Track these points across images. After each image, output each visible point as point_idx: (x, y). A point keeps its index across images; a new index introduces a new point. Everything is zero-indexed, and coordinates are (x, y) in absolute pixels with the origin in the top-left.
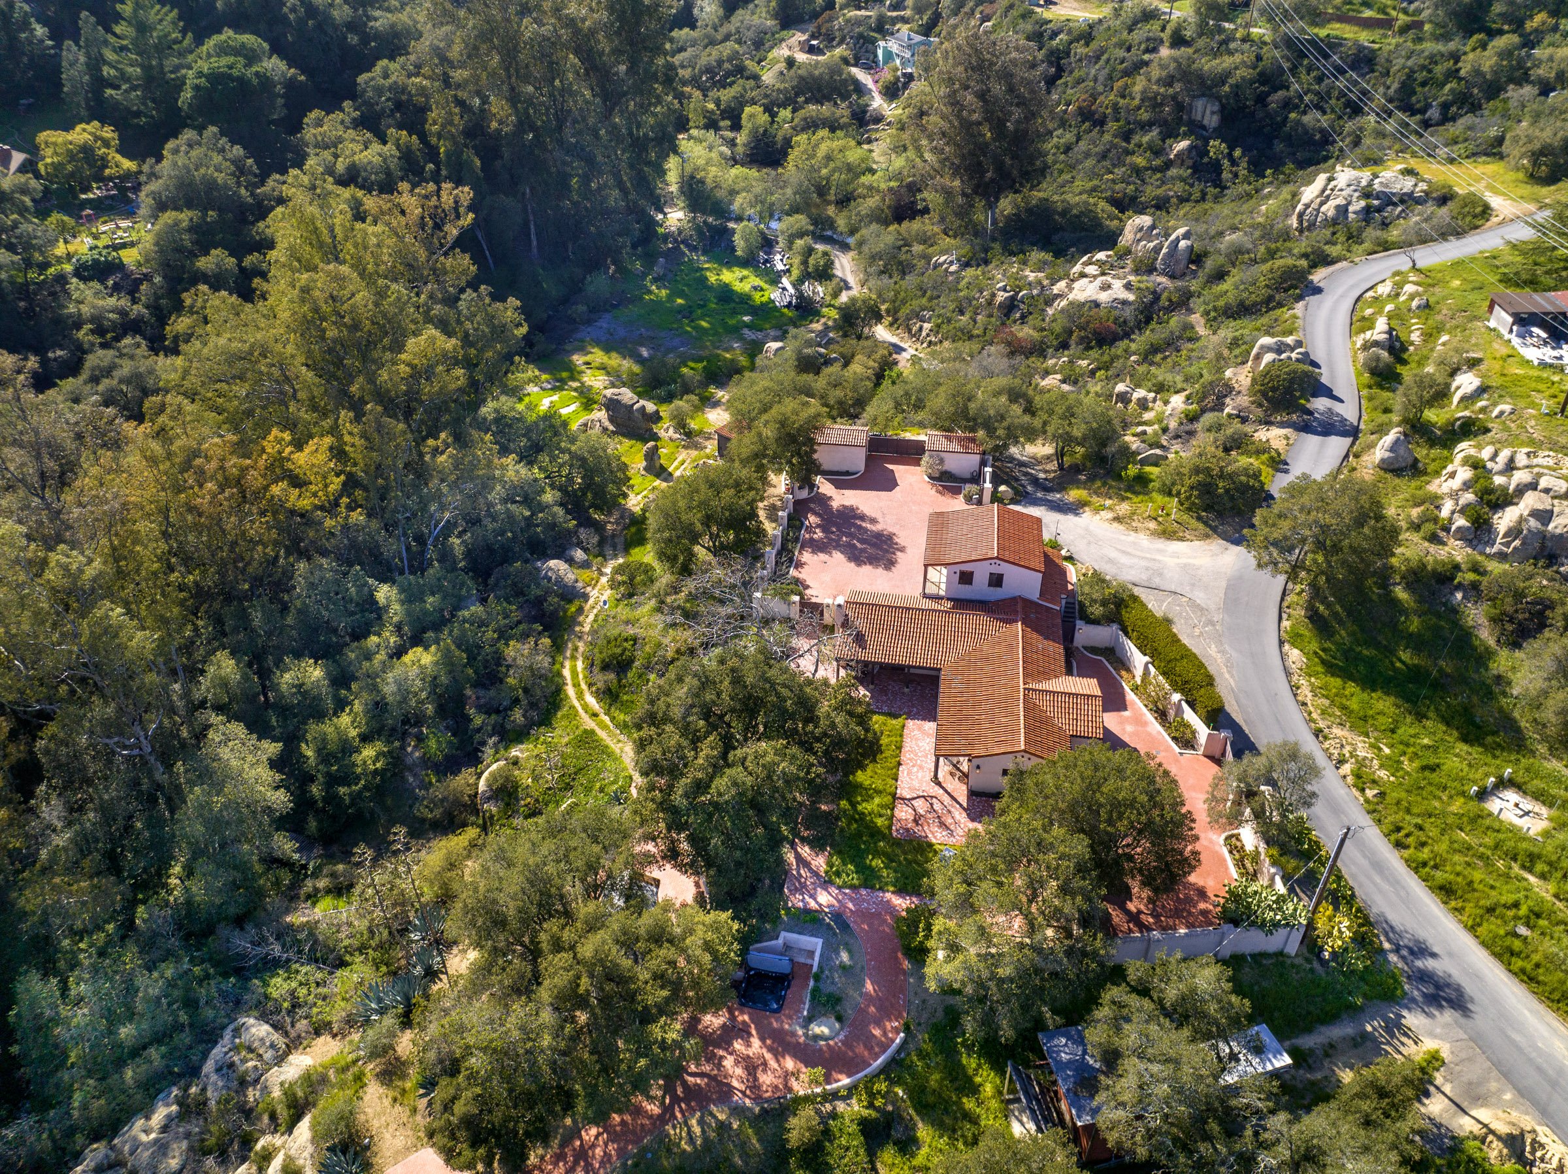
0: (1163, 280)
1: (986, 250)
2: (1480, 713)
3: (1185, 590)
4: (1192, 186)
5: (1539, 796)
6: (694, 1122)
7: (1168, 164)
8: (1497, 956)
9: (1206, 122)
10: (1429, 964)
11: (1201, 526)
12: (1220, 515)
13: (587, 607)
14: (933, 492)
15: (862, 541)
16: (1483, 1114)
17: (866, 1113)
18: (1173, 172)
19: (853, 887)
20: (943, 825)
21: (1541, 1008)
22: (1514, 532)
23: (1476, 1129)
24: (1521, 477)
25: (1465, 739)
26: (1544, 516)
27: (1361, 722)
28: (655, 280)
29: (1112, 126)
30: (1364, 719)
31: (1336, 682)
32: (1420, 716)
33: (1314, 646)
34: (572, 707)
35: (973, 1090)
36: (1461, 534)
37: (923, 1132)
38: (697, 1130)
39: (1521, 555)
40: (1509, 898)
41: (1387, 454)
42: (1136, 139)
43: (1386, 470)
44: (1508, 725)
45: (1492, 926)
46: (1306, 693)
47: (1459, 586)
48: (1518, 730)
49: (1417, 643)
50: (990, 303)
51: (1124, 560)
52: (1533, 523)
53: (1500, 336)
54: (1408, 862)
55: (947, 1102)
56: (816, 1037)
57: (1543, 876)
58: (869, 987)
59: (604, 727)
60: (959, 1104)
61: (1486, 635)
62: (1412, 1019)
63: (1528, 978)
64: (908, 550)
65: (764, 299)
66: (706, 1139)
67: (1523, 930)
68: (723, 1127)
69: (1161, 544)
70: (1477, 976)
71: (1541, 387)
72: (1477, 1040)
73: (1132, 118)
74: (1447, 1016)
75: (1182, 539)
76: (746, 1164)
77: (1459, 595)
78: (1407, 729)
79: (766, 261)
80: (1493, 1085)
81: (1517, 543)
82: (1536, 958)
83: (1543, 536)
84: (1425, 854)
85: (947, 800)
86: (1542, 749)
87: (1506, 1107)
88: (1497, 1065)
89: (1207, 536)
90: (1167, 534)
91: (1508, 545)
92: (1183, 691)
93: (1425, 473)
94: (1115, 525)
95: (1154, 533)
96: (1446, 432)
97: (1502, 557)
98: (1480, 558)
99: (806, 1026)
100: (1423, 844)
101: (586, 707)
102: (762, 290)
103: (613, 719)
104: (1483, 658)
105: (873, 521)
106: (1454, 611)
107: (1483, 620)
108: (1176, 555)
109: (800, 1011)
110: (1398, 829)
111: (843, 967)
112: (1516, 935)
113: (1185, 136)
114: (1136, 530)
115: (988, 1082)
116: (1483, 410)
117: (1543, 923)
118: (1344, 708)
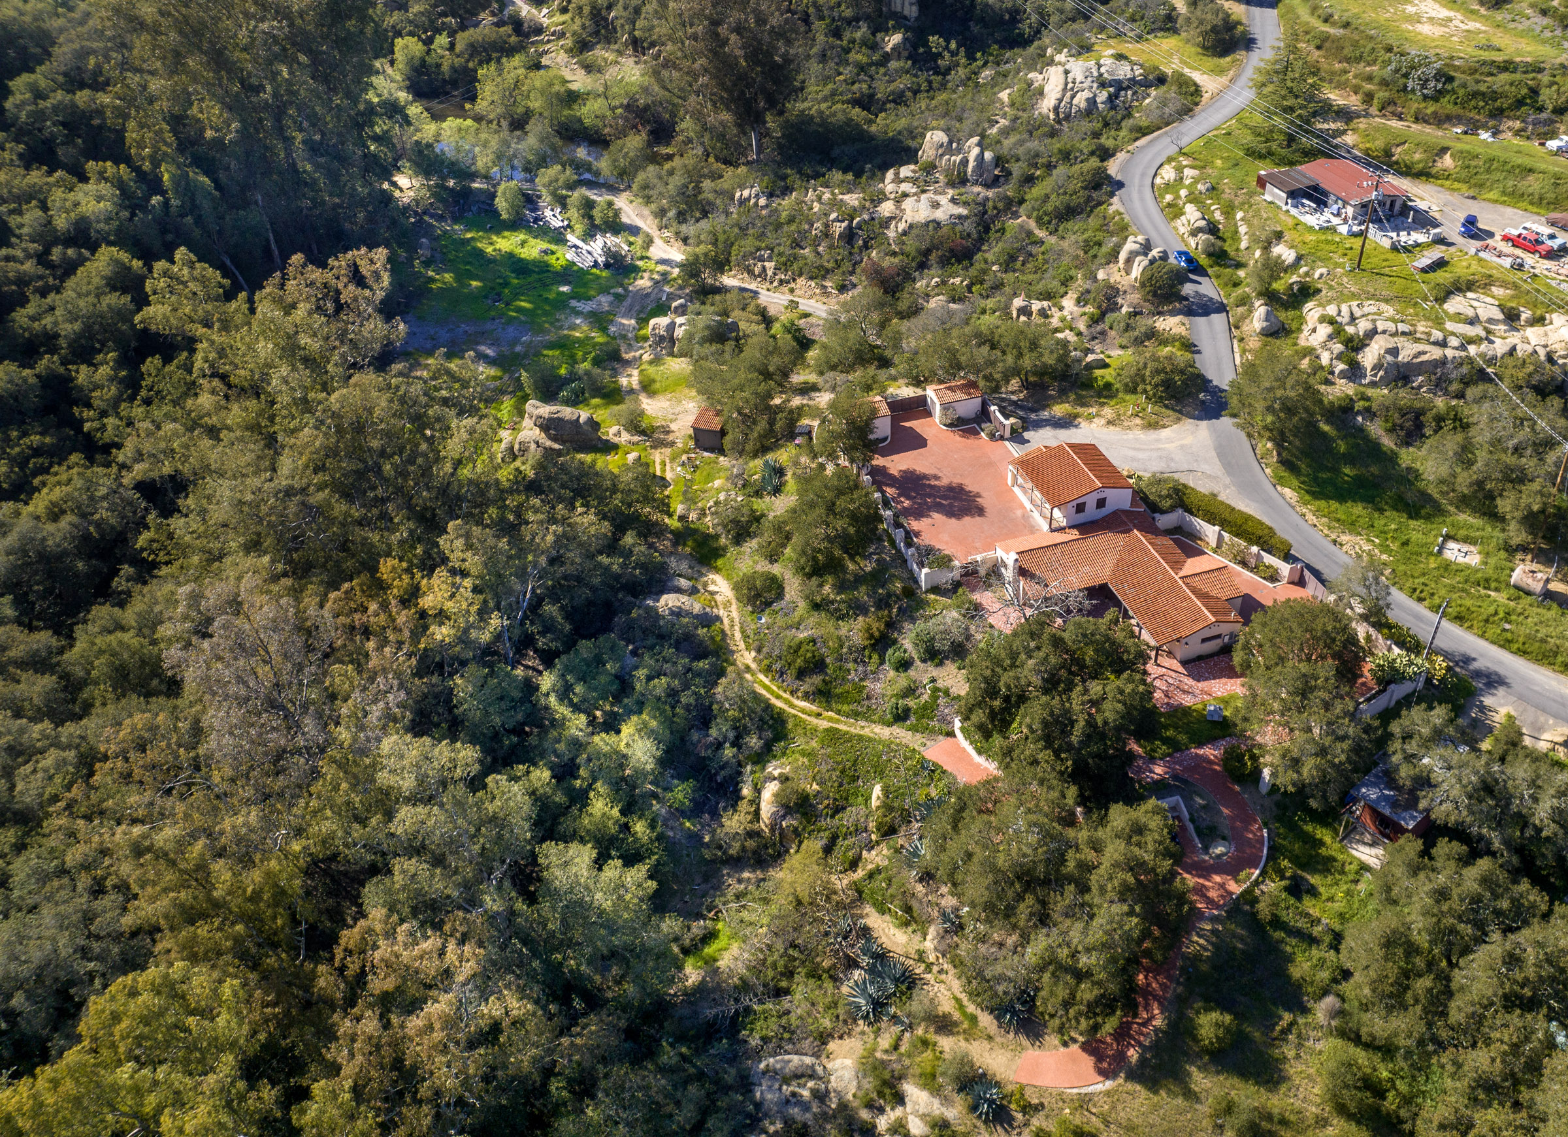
0: (977, 189)
1: (784, 178)
2: (1410, 496)
3: (1195, 466)
4: (916, 76)
5: (1467, 540)
6: (1195, 938)
7: (886, 58)
8: (1501, 646)
9: (906, 12)
10: (1475, 665)
11: (1170, 412)
12: (1178, 400)
13: (727, 628)
14: (958, 438)
15: (942, 497)
16: (1546, 736)
17: (1283, 883)
18: (893, 64)
19: (1169, 755)
20: (1184, 692)
21: (1535, 667)
22: (1377, 367)
23: (1549, 745)
24: (1363, 326)
25: (1411, 517)
26: (1394, 352)
27: (1351, 526)
28: (427, 264)
29: (819, 26)
30: (1353, 524)
31: (1323, 504)
32: (1381, 511)
33: (1295, 483)
34: (795, 716)
35: (1321, 843)
36: (1343, 375)
37: (1314, 880)
38: (1202, 941)
39: (1385, 382)
40: (1492, 610)
41: (1265, 324)
42: (847, 35)
43: (1267, 335)
44: (1426, 497)
45: (1493, 631)
46: (1311, 517)
47: (1359, 413)
48: (1435, 501)
49: (1350, 459)
50: (826, 235)
51: (1140, 455)
52: (1389, 358)
53: (1279, 208)
54: (1431, 608)
55: (1311, 856)
56: (1219, 856)
57: (1497, 590)
58: (1226, 811)
59: (838, 721)
60: (1318, 854)
61: (1388, 442)
62: (1488, 701)
63: (1523, 653)
64: (983, 494)
65: (562, 262)
66: (1212, 944)
67: (1507, 626)
68: (1214, 932)
69: (1153, 435)
70: (1500, 663)
71: (1333, 248)
72: (1521, 697)
73: (836, 14)
74: (1501, 691)
75: (1164, 426)
76: (1246, 944)
77: (1360, 419)
78: (1379, 522)
79: (536, 220)
80: (1542, 719)
81: (1381, 373)
82: (1521, 639)
83: (1397, 365)
84: (1437, 600)
85: (1174, 675)
86: (1452, 509)
87: (1553, 728)
88: (1537, 707)
89: (1179, 419)
90: (1152, 426)
91: (1375, 375)
92: (1257, 544)
93: (1292, 332)
94: (1112, 428)
95: (1143, 427)
96: (1289, 296)
97: (1373, 384)
98: (1362, 389)
99: (1207, 853)
100: (1433, 594)
101: (803, 711)
102: (553, 253)
103: (838, 712)
104: (1392, 458)
105: (937, 478)
106: (1361, 430)
107: (1381, 432)
108: (1169, 440)
109: (1195, 846)
110: (1415, 590)
111: (1204, 807)
112: (1505, 630)
113: (896, 29)
114: (1129, 428)
115: (1323, 834)
116: (1307, 274)
117: (1513, 617)
118: (1338, 520)
